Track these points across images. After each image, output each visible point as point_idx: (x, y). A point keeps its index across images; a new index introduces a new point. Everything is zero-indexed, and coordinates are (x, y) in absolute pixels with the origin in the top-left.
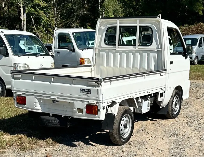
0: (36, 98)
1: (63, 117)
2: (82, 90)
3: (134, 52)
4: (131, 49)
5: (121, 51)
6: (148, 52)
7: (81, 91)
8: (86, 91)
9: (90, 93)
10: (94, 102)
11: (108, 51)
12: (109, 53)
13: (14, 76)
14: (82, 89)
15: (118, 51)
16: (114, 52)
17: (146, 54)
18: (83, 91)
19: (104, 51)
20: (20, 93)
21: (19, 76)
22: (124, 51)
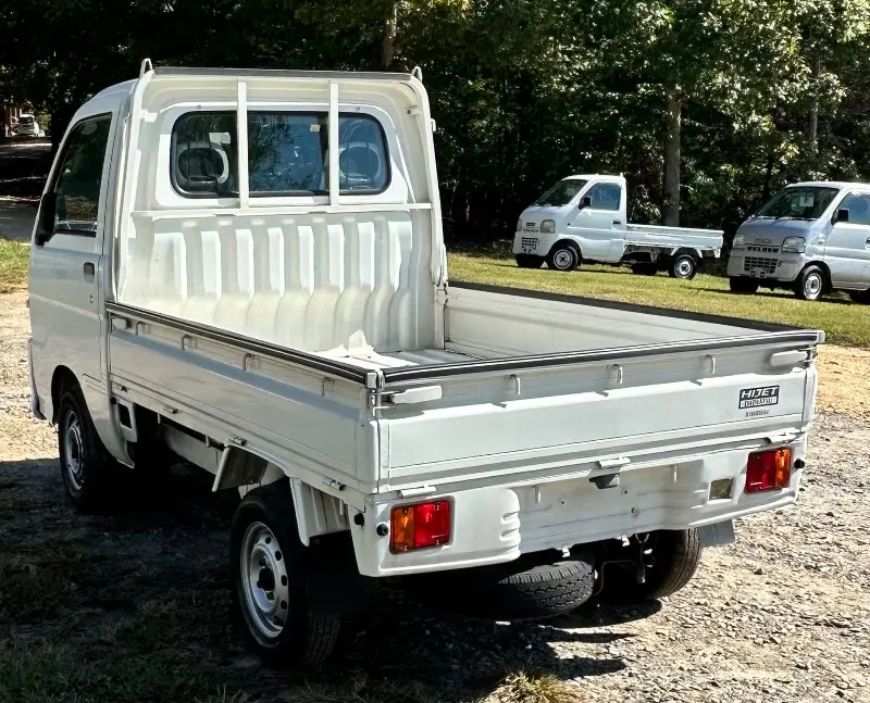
0: (512, 488)
1: (627, 543)
2: (748, 397)
3: (319, 220)
4: (305, 210)
5: (260, 222)
6: (381, 218)
7: (741, 400)
8: (760, 397)
9: (774, 399)
10: (790, 433)
11: (192, 224)
12: (203, 233)
13: (398, 398)
14: (747, 391)
15: (244, 222)
16: (223, 227)
17: (372, 223)
18: (751, 398)
19: (173, 225)
20: (427, 489)
21: (433, 392)
22: (273, 221)
